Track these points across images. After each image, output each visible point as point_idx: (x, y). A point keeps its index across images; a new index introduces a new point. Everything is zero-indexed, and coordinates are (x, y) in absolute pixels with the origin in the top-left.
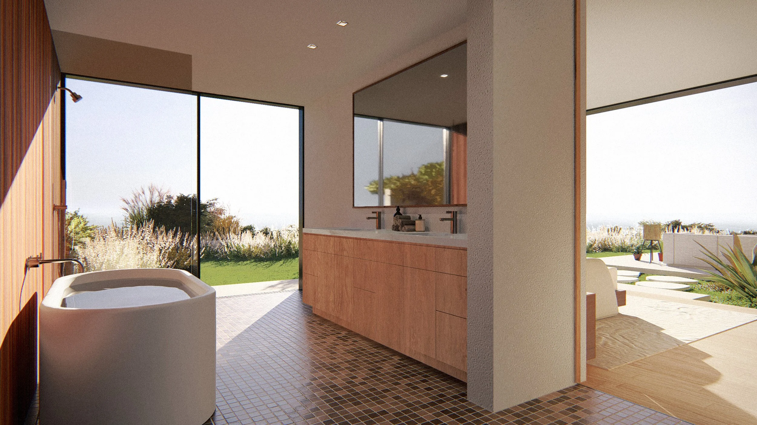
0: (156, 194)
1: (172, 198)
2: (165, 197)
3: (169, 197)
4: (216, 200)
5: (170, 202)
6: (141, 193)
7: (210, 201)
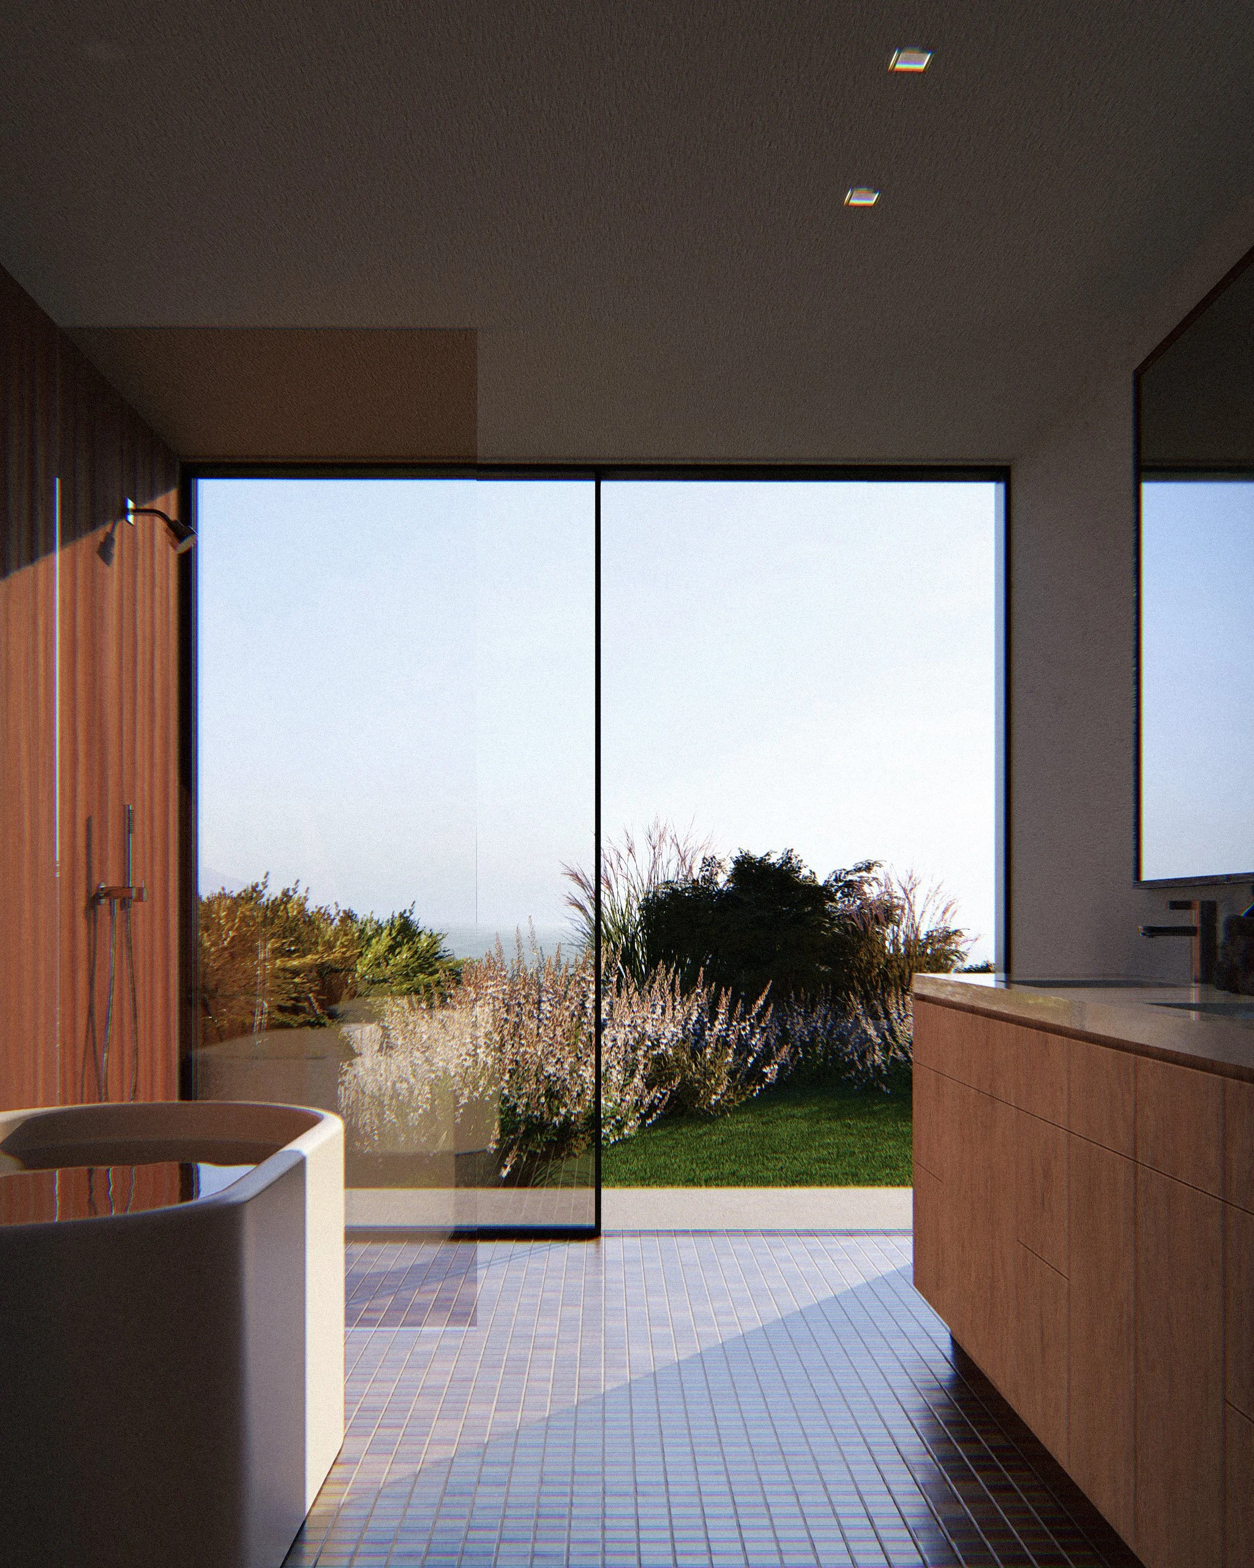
0: (669, 853)
1: (720, 867)
2: (698, 864)
3: (709, 863)
4: (868, 867)
5: (710, 880)
6: (624, 853)
7: (847, 873)
